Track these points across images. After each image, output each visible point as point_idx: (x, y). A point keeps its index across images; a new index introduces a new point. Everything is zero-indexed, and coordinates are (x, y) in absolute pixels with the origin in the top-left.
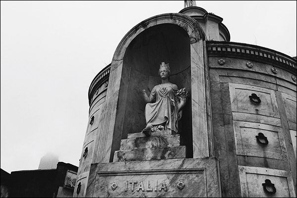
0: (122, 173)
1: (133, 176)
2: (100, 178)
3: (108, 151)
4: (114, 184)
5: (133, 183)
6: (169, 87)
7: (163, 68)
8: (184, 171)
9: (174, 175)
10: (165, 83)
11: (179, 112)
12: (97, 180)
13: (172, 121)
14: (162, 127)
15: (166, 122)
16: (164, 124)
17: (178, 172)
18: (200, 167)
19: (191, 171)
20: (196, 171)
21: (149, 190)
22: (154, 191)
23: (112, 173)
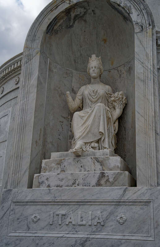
0: (45, 202)
1: (60, 206)
2: (17, 207)
3: (25, 172)
4: (34, 215)
5: (60, 216)
6: (101, 89)
7: (94, 63)
8: (124, 202)
9: (113, 206)
10: (95, 83)
11: (114, 123)
12: (12, 210)
13: (109, 136)
14: (96, 145)
15: (101, 139)
16: (98, 141)
17: (118, 203)
18: (146, 198)
19: (134, 203)
20: (140, 202)
21: (81, 223)
22: (87, 225)
23: (31, 202)
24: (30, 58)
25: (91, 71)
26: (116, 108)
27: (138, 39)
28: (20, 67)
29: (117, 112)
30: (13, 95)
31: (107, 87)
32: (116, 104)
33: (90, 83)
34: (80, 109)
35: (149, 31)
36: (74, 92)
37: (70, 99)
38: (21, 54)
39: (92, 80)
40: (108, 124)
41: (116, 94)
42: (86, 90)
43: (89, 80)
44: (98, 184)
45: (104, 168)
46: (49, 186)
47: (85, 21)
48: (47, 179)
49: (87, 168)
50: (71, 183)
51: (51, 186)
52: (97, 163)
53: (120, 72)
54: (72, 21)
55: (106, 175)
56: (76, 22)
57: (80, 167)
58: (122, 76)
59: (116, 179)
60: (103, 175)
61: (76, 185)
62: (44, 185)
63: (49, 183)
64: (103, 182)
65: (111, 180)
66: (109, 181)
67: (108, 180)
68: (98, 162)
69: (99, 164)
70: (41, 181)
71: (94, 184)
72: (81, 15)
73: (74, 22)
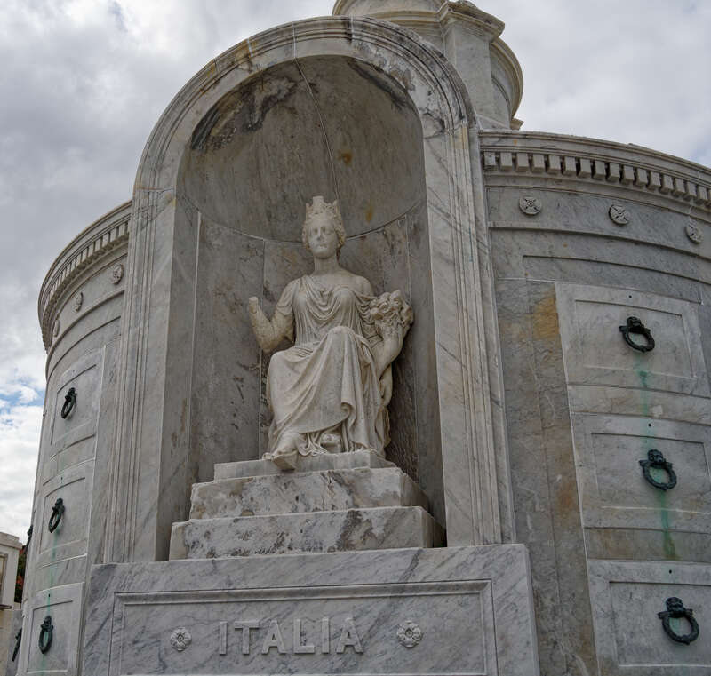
0: (204, 596)
1: (244, 606)
2: (130, 611)
3: (147, 519)
4: (178, 631)
5: (246, 631)
6: (343, 286)
7: (320, 218)
8: (414, 589)
9: (385, 603)
10: (326, 272)
11: (381, 379)
12: (119, 620)
13: (367, 413)
14: (335, 438)
15: (346, 421)
16: (339, 429)
17: (400, 592)
18: (473, 575)
19: (442, 589)
20: (458, 587)
21: (302, 649)
22: (318, 653)
23: (167, 597)
24: (149, 214)
25: (313, 240)
26: (386, 335)
27: (434, 153)
28: (126, 238)
29: (388, 348)
30: (107, 313)
31: (359, 280)
32: (383, 325)
33: (310, 271)
34: (287, 342)
35: (461, 130)
36: (269, 296)
37: (259, 316)
38: (128, 205)
39: (317, 264)
40: (363, 382)
41: (383, 299)
42: (303, 291)
43: (307, 264)
44: (344, 543)
45: (358, 501)
46: (212, 553)
47: (292, 110)
48: (207, 535)
49: (311, 502)
50: (270, 544)
51: (218, 553)
52: (338, 489)
53: (390, 238)
54: (258, 112)
55: (365, 518)
56: (269, 115)
57: (294, 499)
58: (398, 248)
59: (390, 527)
60: (355, 518)
61: (285, 549)
62: (199, 551)
63: (212, 545)
64: (355, 537)
65: (378, 531)
66: (372, 535)
67: (368, 533)
68: (341, 483)
69: (343, 489)
70: (190, 540)
71: (333, 544)
72: (281, 96)
73: (263, 116)
